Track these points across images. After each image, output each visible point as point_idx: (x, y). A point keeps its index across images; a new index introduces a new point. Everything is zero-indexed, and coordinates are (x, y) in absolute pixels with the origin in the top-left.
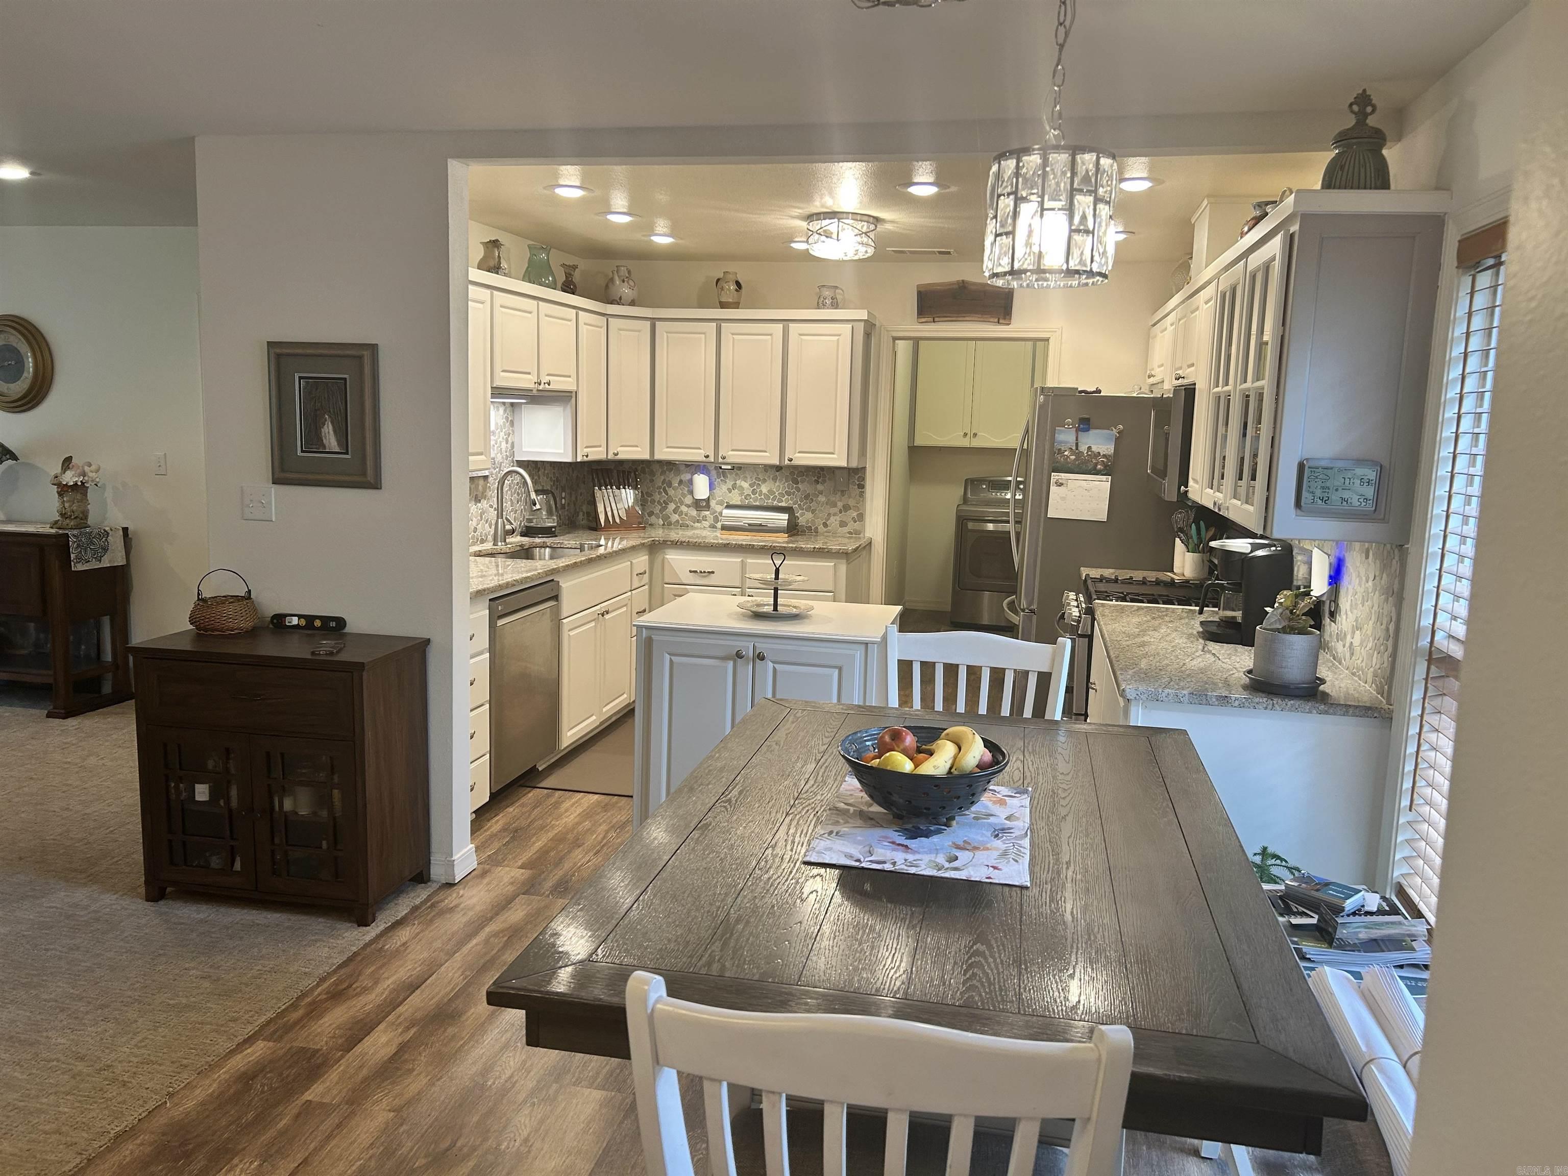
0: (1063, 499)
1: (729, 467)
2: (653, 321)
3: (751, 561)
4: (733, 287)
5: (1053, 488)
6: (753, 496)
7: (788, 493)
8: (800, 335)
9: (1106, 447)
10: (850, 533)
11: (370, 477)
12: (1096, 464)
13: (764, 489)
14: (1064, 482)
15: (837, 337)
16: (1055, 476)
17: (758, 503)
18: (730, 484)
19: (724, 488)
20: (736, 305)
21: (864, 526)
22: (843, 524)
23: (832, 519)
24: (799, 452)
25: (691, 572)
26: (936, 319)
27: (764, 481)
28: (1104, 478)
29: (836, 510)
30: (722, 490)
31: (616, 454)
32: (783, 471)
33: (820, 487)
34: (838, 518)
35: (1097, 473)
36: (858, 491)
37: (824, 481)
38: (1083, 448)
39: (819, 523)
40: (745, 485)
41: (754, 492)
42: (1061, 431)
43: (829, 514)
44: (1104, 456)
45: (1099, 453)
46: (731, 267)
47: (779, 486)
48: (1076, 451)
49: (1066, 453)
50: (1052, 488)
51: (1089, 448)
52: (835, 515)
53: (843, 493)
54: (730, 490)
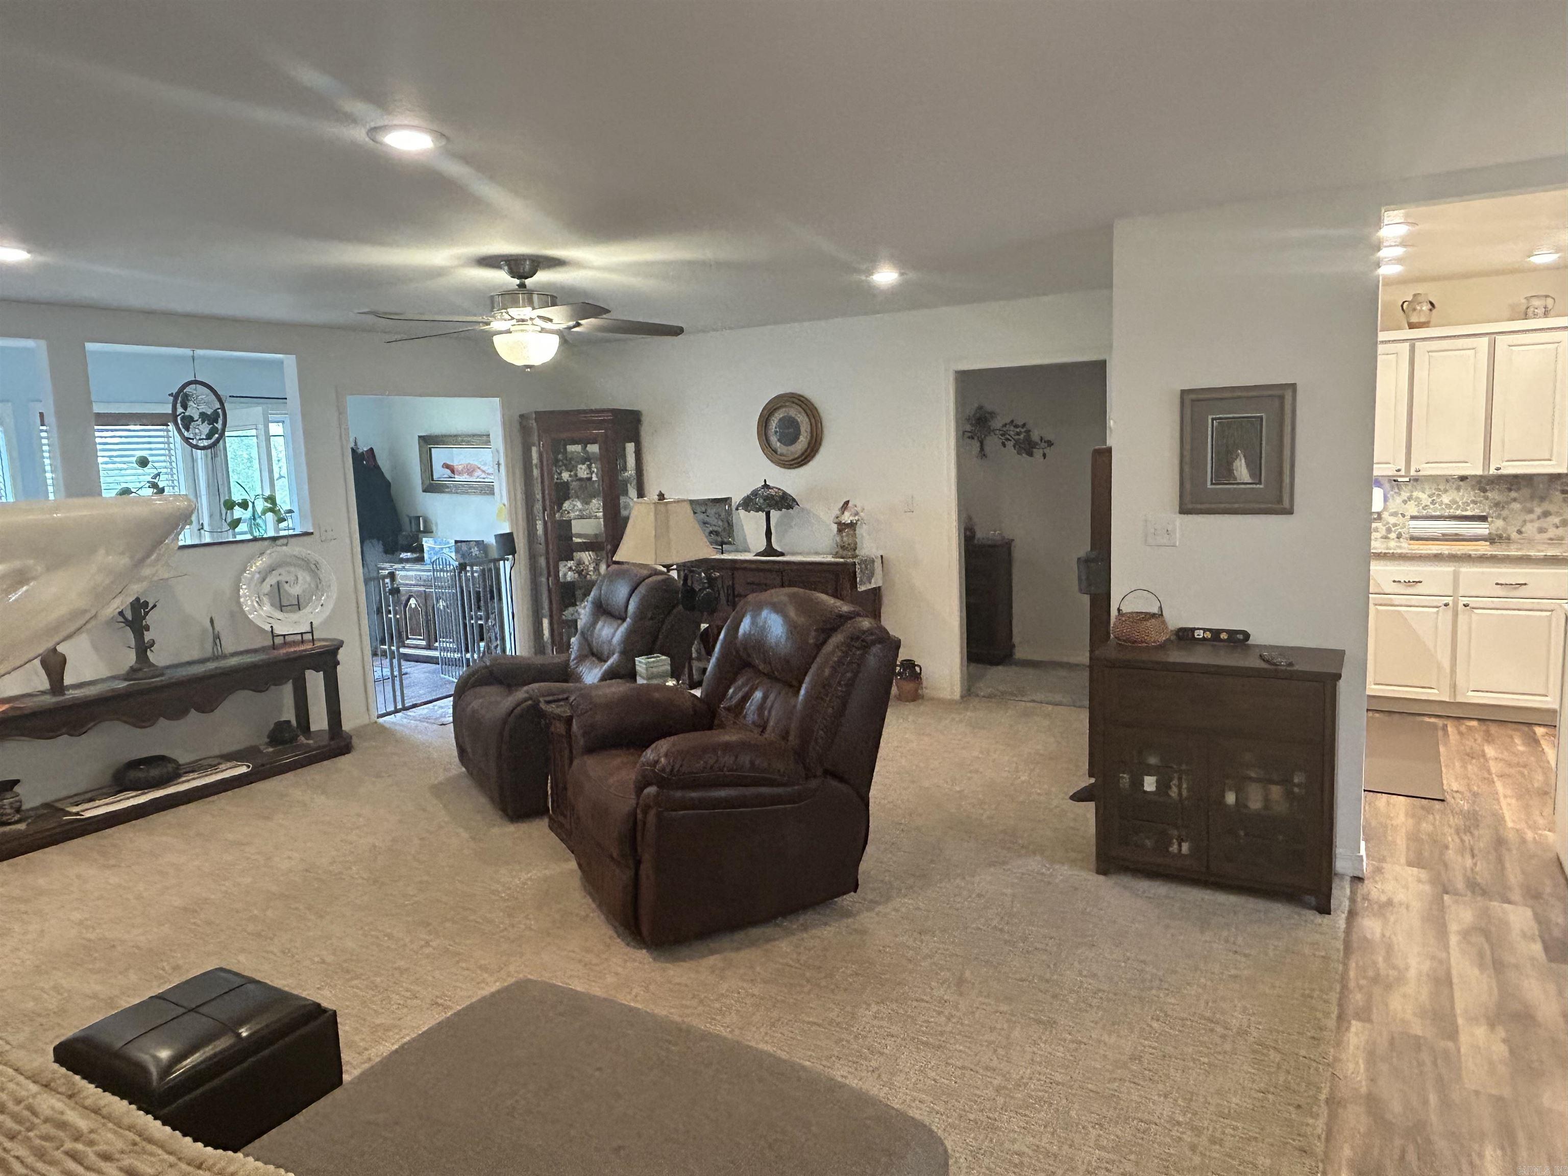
4: (1426, 307)
6: (1432, 506)
7: (1474, 502)
8: (1510, 346)
10: (1551, 539)
13: (1446, 499)
15: (1557, 345)
17: (1438, 513)
18: (1405, 495)
19: (1399, 500)
20: (1427, 325)
22: (1542, 530)
23: (1528, 526)
24: (1507, 461)
25: (1393, 582)
27: (1446, 491)
29: (1533, 516)
30: (1396, 503)
33: (1513, 494)
34: (1536, 525)
37: (1519, 488)
39: (1512, 531)
40: (1423, 496)
41: (1433, 502)
43: (1525, 521)
47: (1463, 495)
52: (1532, 521)
53: (1542, 499)
54: (1405, 502)
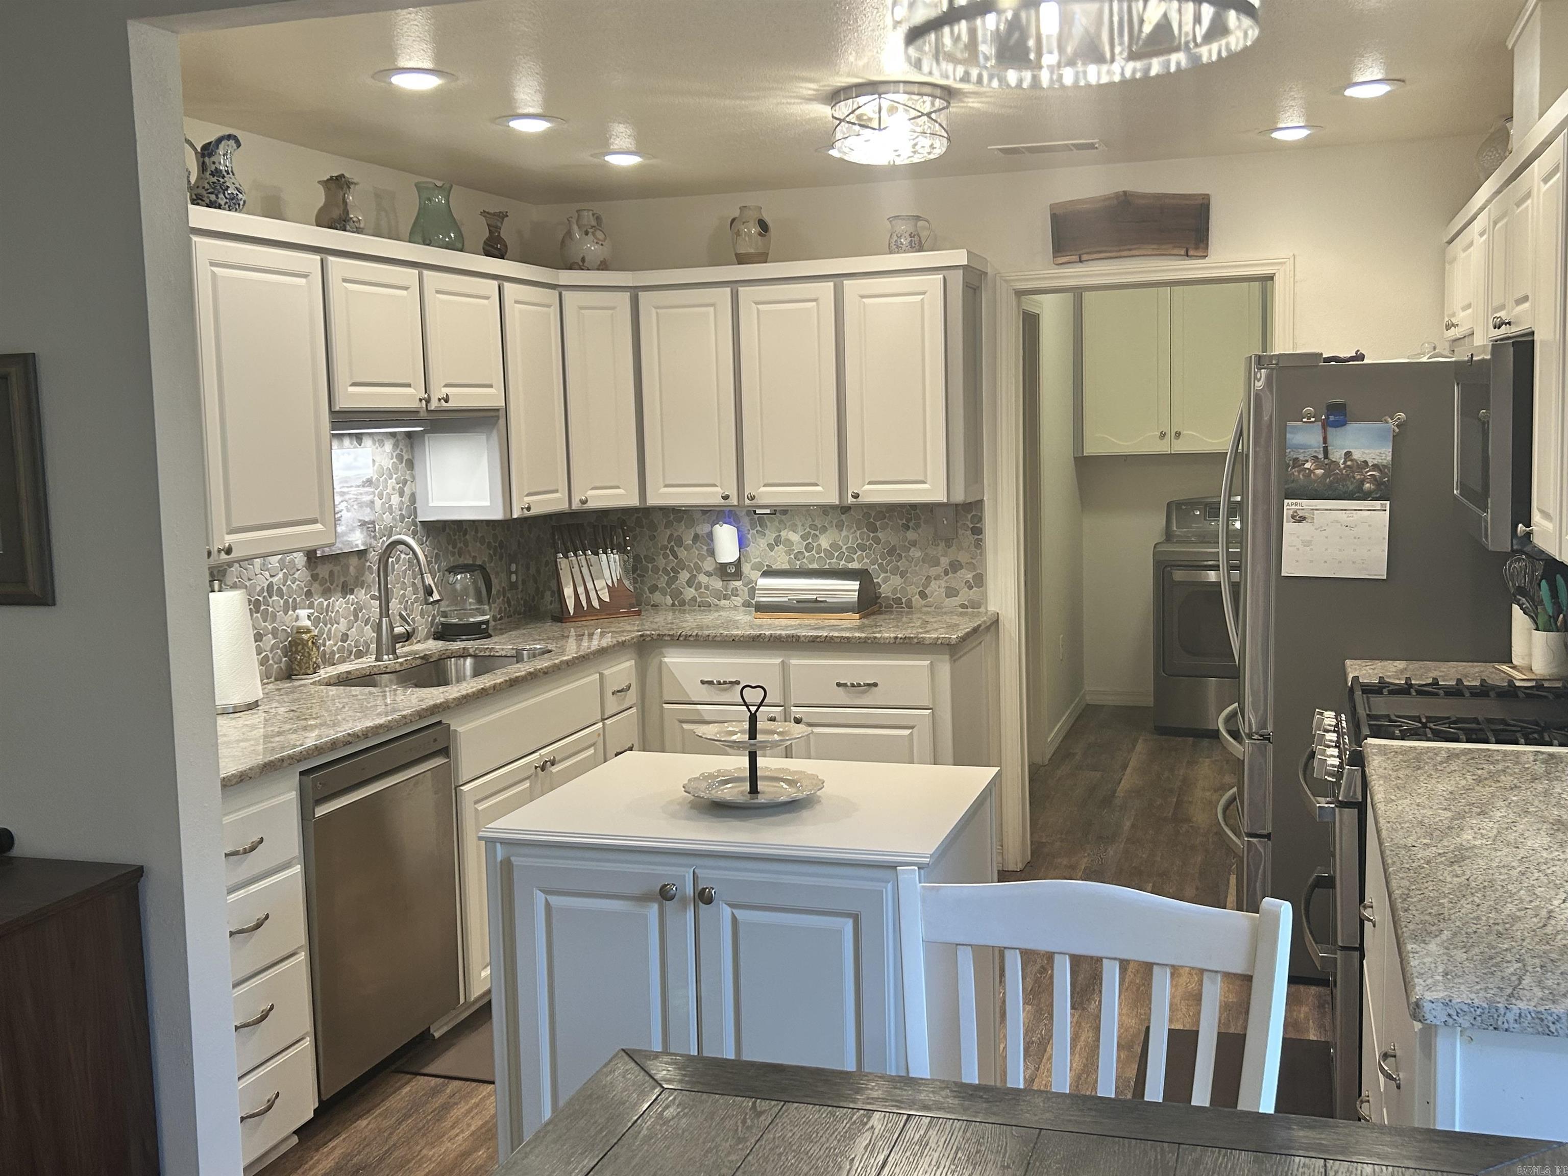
0: (1307, 544)
1: (768, 511)
2: (635, 292)
3: (797, 662)
4: (755, 230)
5: (1289, 527)
6: (807, 554)
7: (862, 548)
8: (862, 297)
9: (1377, 451)
10: (963, 606)
11: (34, 587)
12: (1362, 482)
13: (824, 542)
14: (1307, 515)
15: (922, 297)
16: (1290, 505)
17: (815, 566)
18: (771, 536)
19: (763, 543)
20: (762, 258)
21: (985, 595)
22: (951, 592)
23: (934, 585)
24: (870, 483)
25: (703, 682)
26: (1084, 257)
27: (824, 529)
28: (1377, 504)
29: (939, 570)
30: (759, 547)
31: (584, 502)
32: (852, 512)
33: (911, 535)
34: (942, 583)
35: (1365, 496)
36: (972, 538)
37: (918, 526)
38: (1337, 455)
39: (913, 590)
40: (795, 537)
41: (808, 548)
42: (1296, 430)
43: (928, 578)
44: (1375, 467)
45: (1366, 462)
46: (752, 199)
47: (847, 537)
48: (1325, 460)
49: (1307, 465)
50: (1286, 526)
51: (1348, 454)
52: (937, 578)
53: (948, 543)
54: (771, 547)
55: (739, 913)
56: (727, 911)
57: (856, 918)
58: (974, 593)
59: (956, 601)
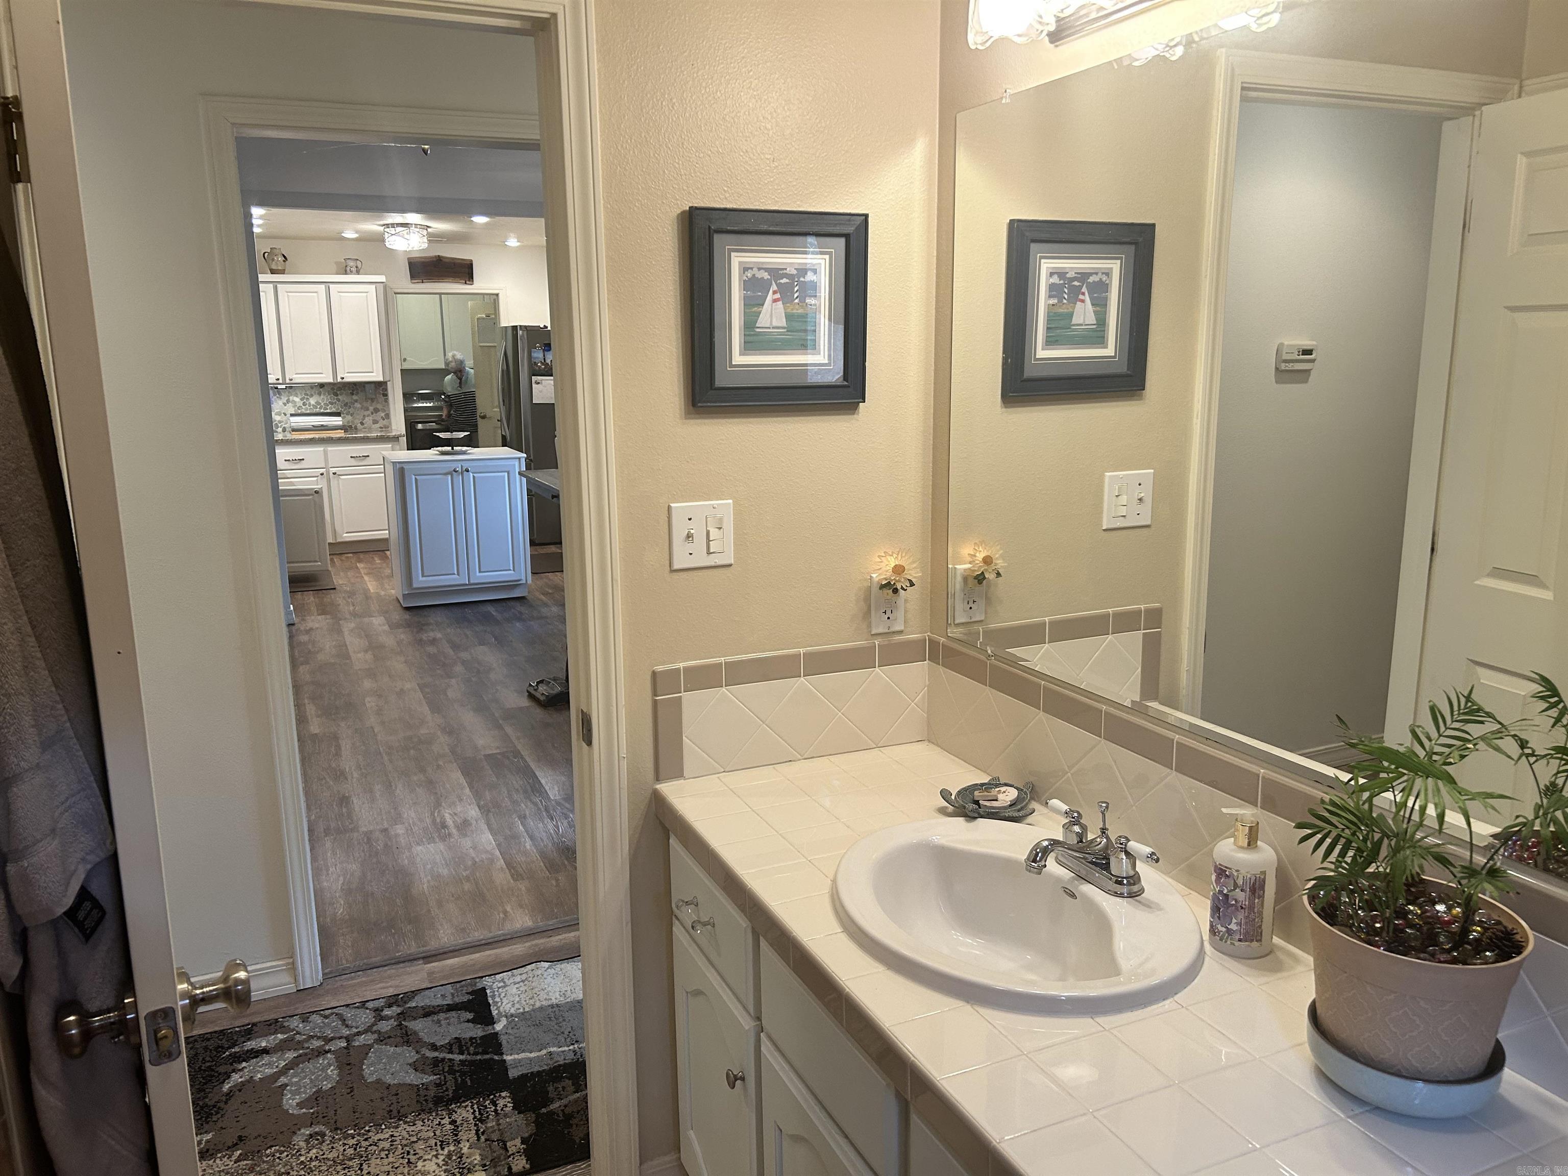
0: (541, 392)
1: (284, 387)
3: (331, 449)
4: (281, 259)
6: (303, 406)
7: (331, 403)
8: (339, 293)
10: (381, 428)
13: (312, 401)
14: (540, 382)
15: (366, 294)
16: (534, 378)
17: (308, 412)
18: (284, 399)
19: (281, 403)
20: (282, 272)
21: (390, 423)
22: (375, 422)
23: (367, 419)
24: (348, 373)
25: (286, 461)
26: (423, 280)
27: (312, 396)
29: (369, 412)
30: (278, 404)
32: (325, 387)
33: (355, 397)
34: (371, 418)
36: (383, 398)
37: (357, 393)
38: (548, 361)
39: (357, 422)
40: (297, 399)
41: (304, 404)
42: (535, 352)
43: (364, 416)
46: (276, 244)
47: (323, 399)
48: (544, 362)
49: (539, 364)
50: (534, 385)
52: (368, 416)
53: (372, 400)
54: (285, 404)
55: (475, 475)
56: (471, 474)
57: (508, 473)
58: (385, 422)
59: (377, 426)
